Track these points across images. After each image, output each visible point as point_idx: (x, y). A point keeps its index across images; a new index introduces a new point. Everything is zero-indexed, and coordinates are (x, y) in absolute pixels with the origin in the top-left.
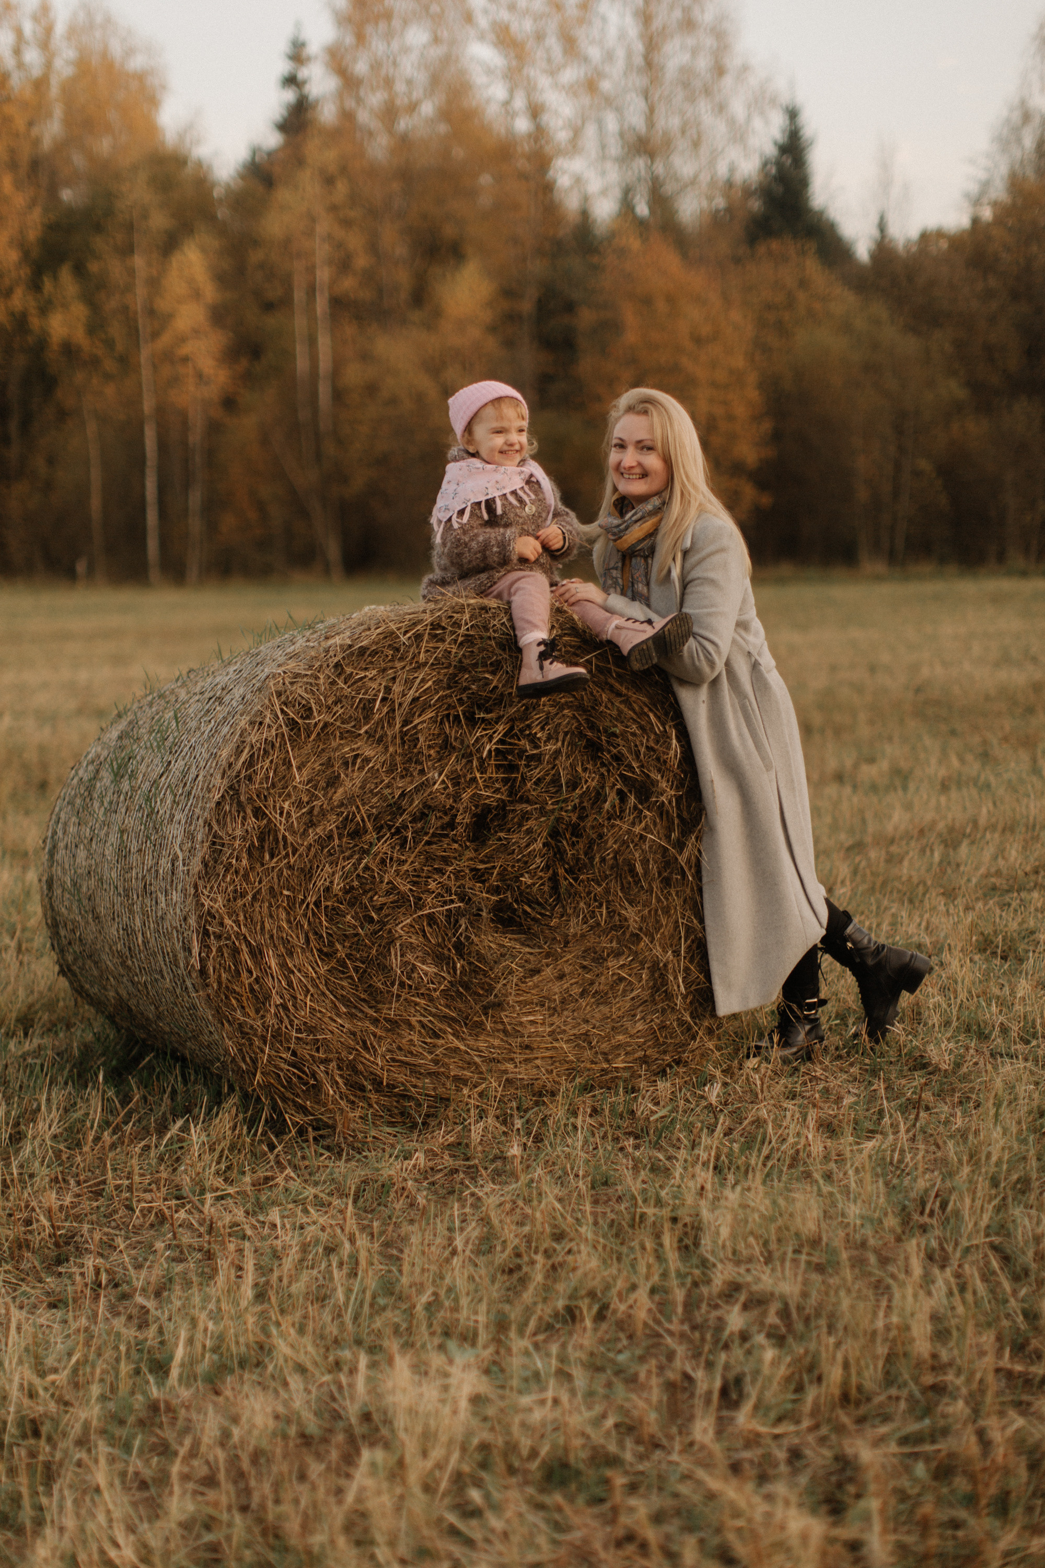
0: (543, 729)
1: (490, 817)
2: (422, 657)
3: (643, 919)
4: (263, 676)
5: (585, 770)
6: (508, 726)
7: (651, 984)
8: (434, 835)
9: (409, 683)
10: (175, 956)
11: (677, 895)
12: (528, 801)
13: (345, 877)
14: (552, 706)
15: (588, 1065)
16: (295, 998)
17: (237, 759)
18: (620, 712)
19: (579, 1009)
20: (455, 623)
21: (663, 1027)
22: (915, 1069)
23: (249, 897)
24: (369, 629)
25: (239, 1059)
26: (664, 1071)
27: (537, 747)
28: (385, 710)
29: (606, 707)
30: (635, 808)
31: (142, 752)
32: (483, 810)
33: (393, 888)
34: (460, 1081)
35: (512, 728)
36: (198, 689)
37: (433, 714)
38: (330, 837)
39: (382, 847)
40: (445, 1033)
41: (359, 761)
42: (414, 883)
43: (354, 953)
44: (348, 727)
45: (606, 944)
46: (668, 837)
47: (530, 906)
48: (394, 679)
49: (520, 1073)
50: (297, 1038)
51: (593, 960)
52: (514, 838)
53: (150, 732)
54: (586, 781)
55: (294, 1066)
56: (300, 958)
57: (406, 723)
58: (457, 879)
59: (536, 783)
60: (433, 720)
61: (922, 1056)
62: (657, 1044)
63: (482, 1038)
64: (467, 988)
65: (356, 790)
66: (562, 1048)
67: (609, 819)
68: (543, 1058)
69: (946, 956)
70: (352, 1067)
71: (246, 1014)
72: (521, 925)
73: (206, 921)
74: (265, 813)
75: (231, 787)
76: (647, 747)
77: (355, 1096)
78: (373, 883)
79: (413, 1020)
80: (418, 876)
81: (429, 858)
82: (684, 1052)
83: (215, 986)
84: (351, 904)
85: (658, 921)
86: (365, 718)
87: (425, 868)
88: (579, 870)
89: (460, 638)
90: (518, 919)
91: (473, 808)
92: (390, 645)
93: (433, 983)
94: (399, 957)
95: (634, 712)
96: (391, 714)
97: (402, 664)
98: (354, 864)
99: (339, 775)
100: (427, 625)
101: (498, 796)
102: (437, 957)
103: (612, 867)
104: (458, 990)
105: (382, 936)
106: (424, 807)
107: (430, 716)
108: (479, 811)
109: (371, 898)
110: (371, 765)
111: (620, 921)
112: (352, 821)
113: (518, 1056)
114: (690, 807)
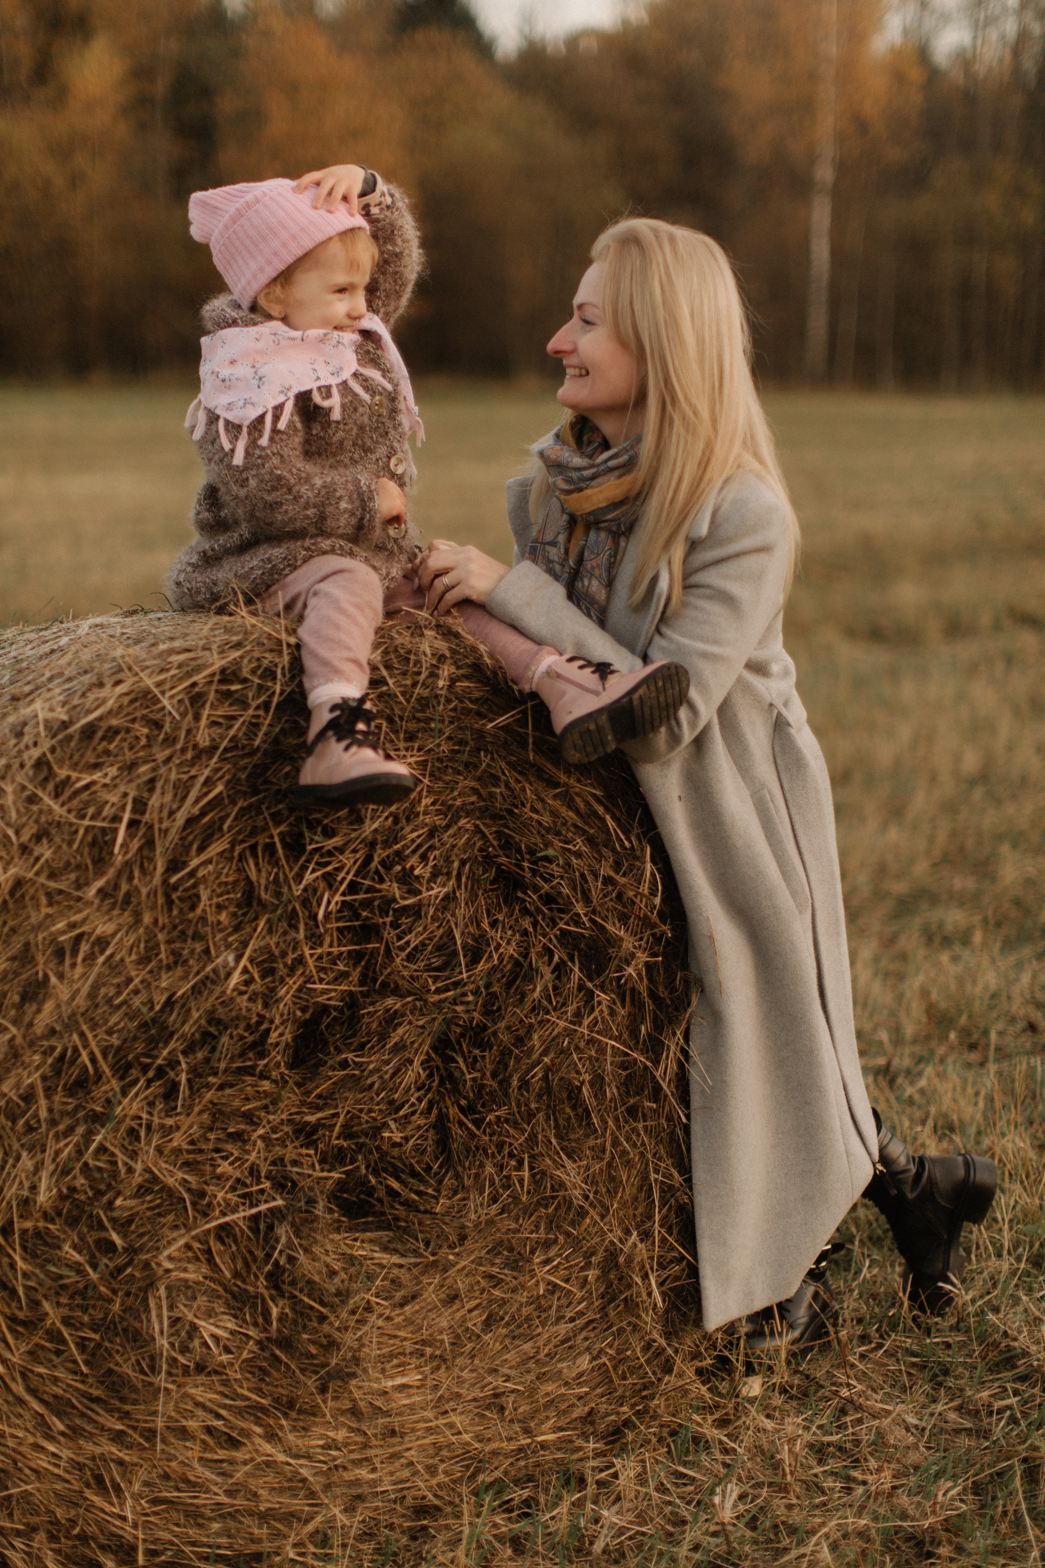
0: (424, 858)
1: (326, 1021)
2: (203, 738)
5: (493, 924)
7: (602, 1290)
8: (227, 1071)
9: (182, 790)
11: (645, 1128)
12: (397, 992)
13: (60, 1173)
14: (439, 813)
15: (497, 1446)
18: (555, 816)
19: (482, 1350)
21: (619, 1361)
22: (996, 1368)
24: (101, 685)
26: (622, 1437)
27: (416, 892)
28: (135, 844)
29: (532, 808)
30: (581, 987)
32: (315, 1016)
33: (151, 1183)
35: (369, 859)
37: (225, 845)
38: (29, 1097)
39: (131, 1106)
40: (247, 1434)
41: (84, 946)
42: (191, 1167)
43: (77, 1314)
44: (63, 883)
45: (529, 1231)
46: (636, 1037)
47: (398, 1179)
48: (152, 781)
51: (507, 1263)
52: (373, 1060)
54: (497, 946)
57: (174, 866)
58: (268, 1147)
59: (410, 957)
60: (226, 857)
62: (609, 1389)
63: (314, 1432)
64: (286, 1343)
65: (81, 1001)
66: (451, 1426)
67: (535, 1009)
68: (420, 1447)
70: (76, 1530)
72: (384, 1214)
76: (601, 877)
78: (115, 1174)
79: (192, 1424)
80: (201, 1151)
82: (653, 1397)
84: (72, 1222)
85: (613, 1179)
86: (94, 863)
87: (212, 1136)
88: (483, 1106)
89: (275, 700)
90: (378, 1207)
91: (299, 1013)
92: (144, 717)
93: (229, 1352)
94: (165, 1313)
95: (578, 812)
96: (145, 853)
97: (167, 752)
98: (77, 1145)
99: (46, 976)
100: (213, 675)
101: (343, 988)
102: (234, 1297)
103: (540, 1096)
104: (273, 1355)
105: (132, 1275)
106: (209, 1022)
107: (219, 849)
108: (308, 1016)
109: (111, 1203)
110: (108, 952)
111: (553, 1189)
112: (73, 1062)
113: (378, 1451)
114: (670, 978)
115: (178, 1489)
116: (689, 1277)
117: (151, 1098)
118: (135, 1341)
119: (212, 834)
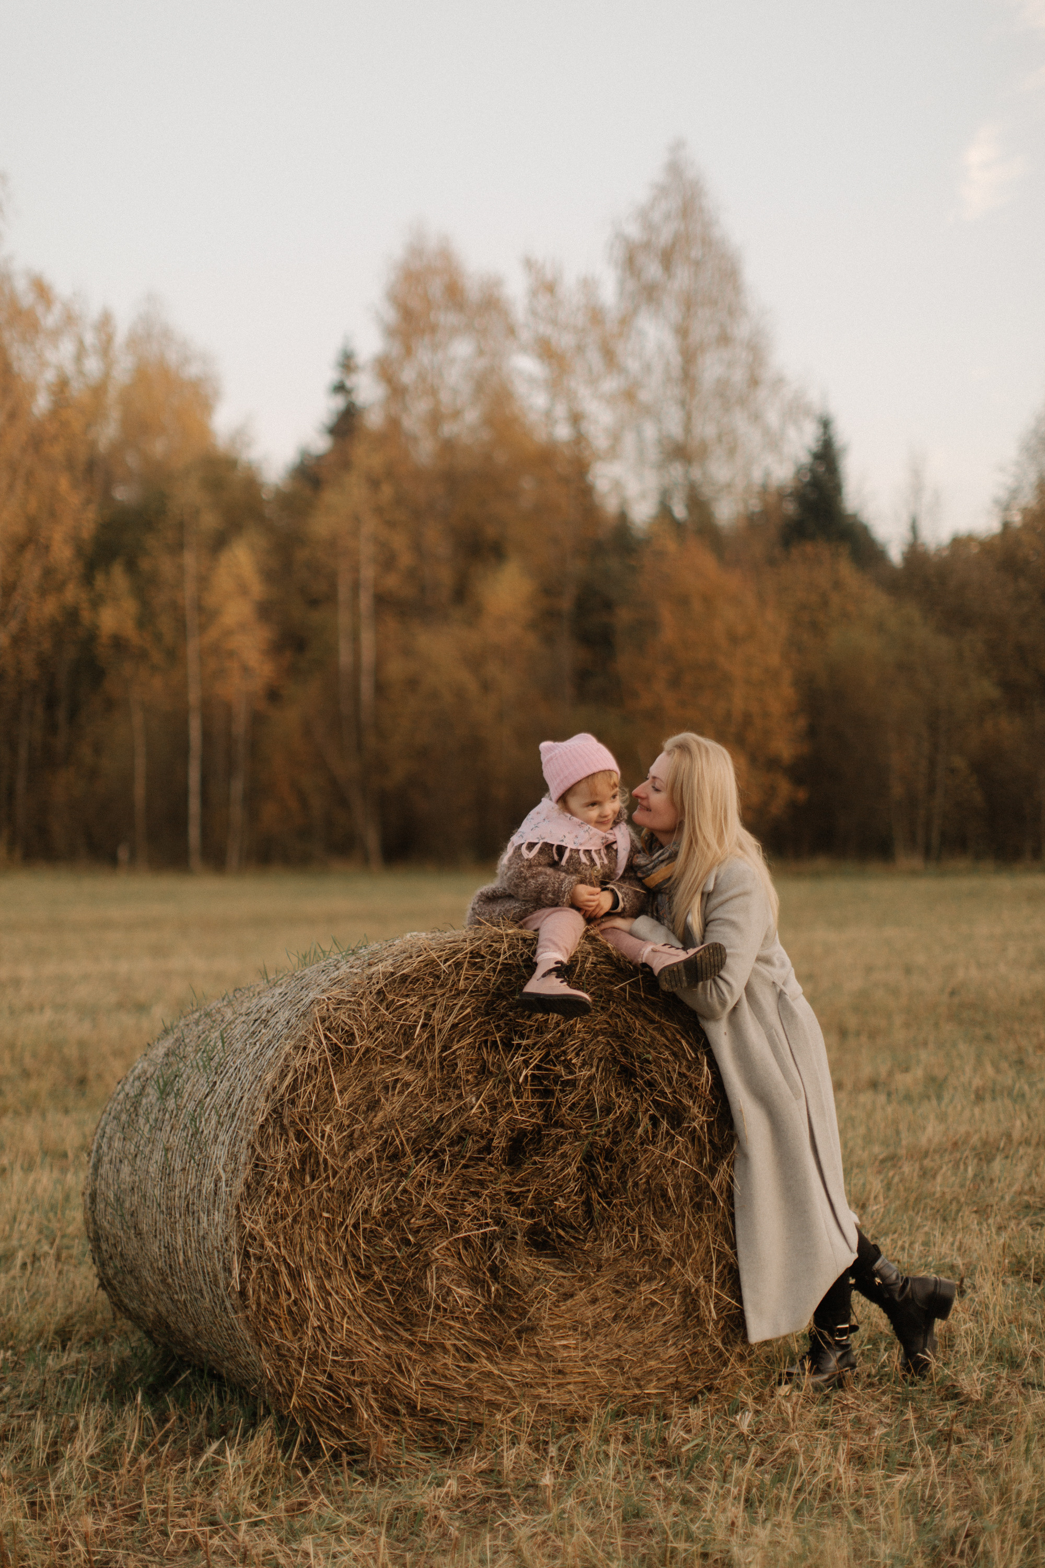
0: (577, 1055)
1: (526, 1140)
2: (462, 985)
3: (675, 1244)
4: (307, 1001)
5: (618, 1095)
6: (544, 1052)
7: (683, 1309)
8: (471, 1159)
9: (449, 1010)
10: (215, 1276)
11: (708, 1220)
12: (563, 1126)
13: (384, 1199)
15: (621, 1391)
16: (332, 1320)
17: (281, 1083)
18: (653, 1038)
19: (612, 1333)
20: (494, 952)
21: (694, 1353)
22: (946, 1398)
23: (290, 1219)
24: (411, 957)
25: (275, 1382)
26: (696, 1398)
27: (572, 1073)
28: (425, 1035)
29: (640, 1034)
30: (668, 1133)
31: (189, 1071)
32: (518, 1134)
33: (429, 1212)
34: (493, 1406)
35: (548, 1054)
36: (243, 1010)
37: (471, 1040)
38: (370, 1160)
39: (420, 1170)
40: (479, 1356)
41: (399, 1085)
42: (451, 1206)
43: (391, 1275)
44: (389, 1052)
45: (639, 1268)
46: (700, 1162)
47: (564, 1230)
48: (434, 1005)
49: (552, 1398)
50: (334, 1361)
51: (626, 1285)
52: (549, 1162)
53: (196, 1052)
54: (620, 1107)
55: (329, 1388)
56: (338, 1280)
57: (445, 1048)
58: (492, 1202)
59: (571, 1108)
60: (471, 1046)
61: (954, 1386)
62: (689, 1370)
63: (515, 1362)
64: (501, 1311)
65: (396, 1114)
66: (594, 1373)
67: (642, 1144)
68: (575, 1383)
69: (978, 1280)
70: (387, 1391)
71: (284, 1336)
72: (555, 1248)
73: (247, 1242)
74: (306, 1136)
75: (274, 1111)
76: (679, 1073)
77: (389, 1420)
78: (411, 1206)
79: (448, 1343)
80: (455, 1199)
81: (466, 1182)
82: (716, 1378)
83: (254, 1307)
84: (389, 1227)
85: (689, 1246)
86: (405, 1043)
87: (462, 1192)
88: (612, 1194)
89: (499, 967)
90: (552, 1243)
91: (510, 1132)
92: (430, 973)
93: (467, 1306)
94: (435, 1280)
95: (668, 1039)
96: (430, 1040)
97: (443, 991)
98: (392, 1187)
99: (379, 1099)
100: (466, 954)
101: (534, 1121)
102: (472, 1280)
103: (645, 1192)
104: (492, 1314)
105: (419, 1259)
106: (462, 1131)
107: (468, 1042)
108: (515, 1134)
109: (409, 1220)
110: (411, 1090)
111: (653, 1246)
112: (391, 1144)
113: (551, 1381)
114: (721, 1132)
117: (430, 1167)
118: (419, 1292)
119: (464, 1033)
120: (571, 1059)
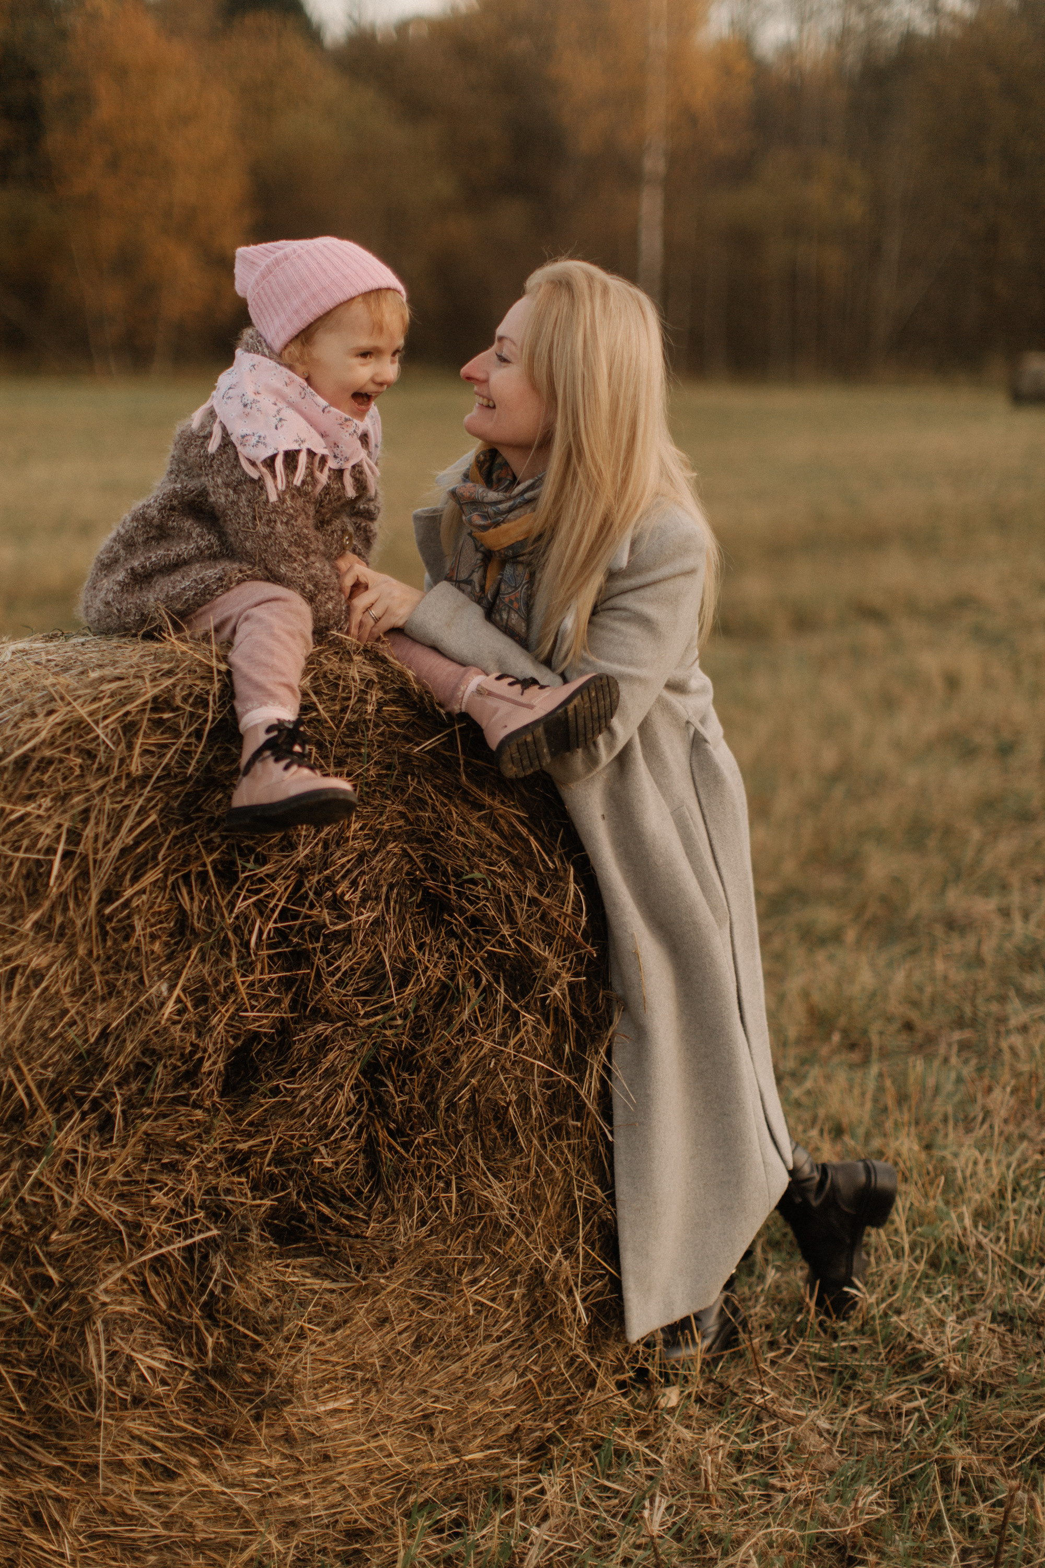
0: (354, 883)
1: (257, 1047)
2: (136, 766)
3: (516, 1198)
5: (420, 947)
6: (291, 882)
7: (528, 1308)
8: (161, 1101)
9: (116, 820)
11: (571, 1150)
12: (327, 1017)
14: (367, 838)
15: (426, 1466)
18: (480, 838)
19: (412, 1372)
21: (544, 1377)
24: (33, 715)
27: (345, 918)
28: (70, 876)
29: (458, 831)
30: (506, 1008)
32: (246, 1044)
33: (86, 1218)
35: (299, 885)
37: (159, 875)
39: (65, 1140)
41: (19, 979)
42: (126, 1199)
45: (457, 1251)
46: (559, 1054)
47: (328, 1204)
48: (86, 811)
51: (435, 1285)
52: (304, 1086)
54: (425, 969)
57: (108, 896)
58: (203, 1177)
59: (340, 982)
60: (159, 887)
61: (911, 1347)
62: (534, 1406)
63: (249, 1460)
64: (221, 1373)
65: (16, 1036)
66: (382, 1448)
67: (463, 1033)
72: (315, 1239)
78: (51, 1209)
79: (129, 1458)
82: (577, 1412)
85: (537, 1197)
86: (28, 895)
87: (146, 1167)
88: (411, 1129)
89: (208, 727)
90: (310, 1233)
91: (231, 1041)
92: (77, 747)
94: (103, 1347)
95: (501, 834)
96: (80, 883)
97: (100, 782)
98: (13, 1180)
100: (146, 703)
101: (274, 1015)
102: (169, 1328)
103: (467, 1117)
104: (209, 1385)
105: (68, 1310)
106: (143, 1053)
107: (153, 879)
108: (239, 1043)
109: (46, 1237)
110: (43, 985)
111: (480, 1209)
112: (8, 1096)
113: (311, 1477)
114: (593, 998)
115: (114, 1523)
116: (611, 1292)
117: (86, 1131)
118: (72, 1376)
119: (146, 863)
120: (343, 894)
